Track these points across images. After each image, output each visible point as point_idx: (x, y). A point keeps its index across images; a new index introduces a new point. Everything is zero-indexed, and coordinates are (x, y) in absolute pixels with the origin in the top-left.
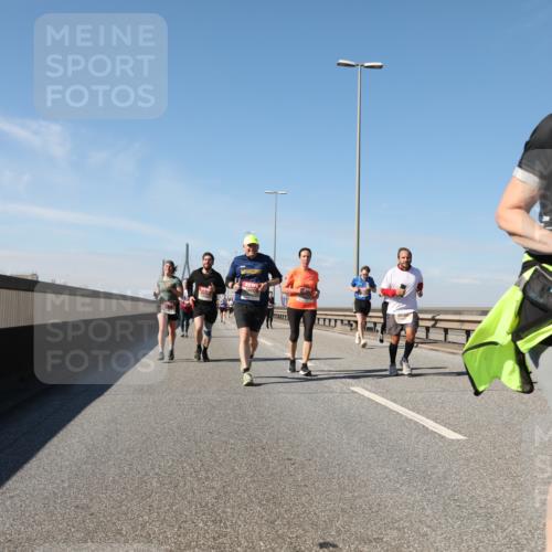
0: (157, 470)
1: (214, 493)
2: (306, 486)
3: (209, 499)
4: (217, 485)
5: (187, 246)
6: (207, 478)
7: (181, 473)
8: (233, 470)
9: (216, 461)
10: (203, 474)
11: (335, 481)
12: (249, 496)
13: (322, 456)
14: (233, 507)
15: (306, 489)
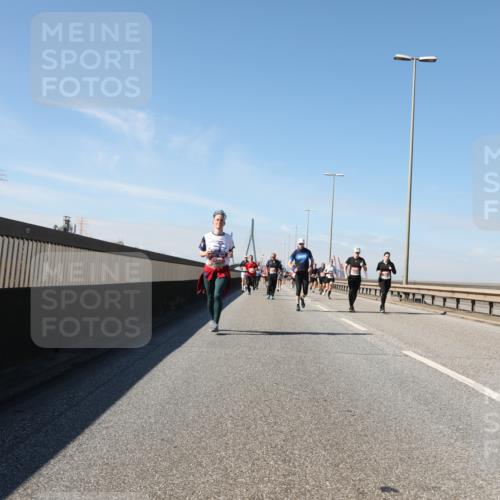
0: (231, 413)
1: (282, 436)
2: (365, 435)
3: (279, 440)
4: (285, 429)
5: (253, 221)
6: (275, 423)
7: (252, 417)
8: (299, 417)
9: (283, 408)
10: (271, 419)
11: (392, 433)
12: (314, 441)
13: (379, 410)
14: (300, 450)
15: (366, 438)
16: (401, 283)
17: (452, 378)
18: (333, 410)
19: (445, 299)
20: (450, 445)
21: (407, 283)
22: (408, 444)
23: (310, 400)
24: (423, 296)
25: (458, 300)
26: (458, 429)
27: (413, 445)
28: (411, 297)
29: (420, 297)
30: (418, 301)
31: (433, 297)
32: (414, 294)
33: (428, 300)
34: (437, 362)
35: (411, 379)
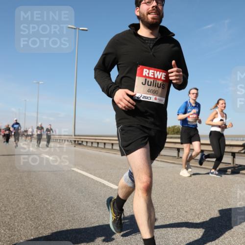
2: (52, 211)
3: (7, 219)
4: (11, 213)
6: (5, 210)
8: (18, 206)
9: (9, 202)
11: (65, 208)
12: (26, 217)
13: (59, 198)
14: (18, 222)
15: (52, 213)
16: (72, 136)
17: (94, 180)
18: (36, 201)
19: (92, 143)
20: (92, 211)
21: (75, 136)
22: (72, 213)
23: (25, 196)
24: (82, 141)
25: (98, 143)
26: (96, 203)
27: (75, 213)
28: (77, 142)
29: (81, 142)
30: (80, 144)
31: (87, 142)
32: (78, 141)
33: (85, 144)
34: (88, 173)
35: (75, 182)
